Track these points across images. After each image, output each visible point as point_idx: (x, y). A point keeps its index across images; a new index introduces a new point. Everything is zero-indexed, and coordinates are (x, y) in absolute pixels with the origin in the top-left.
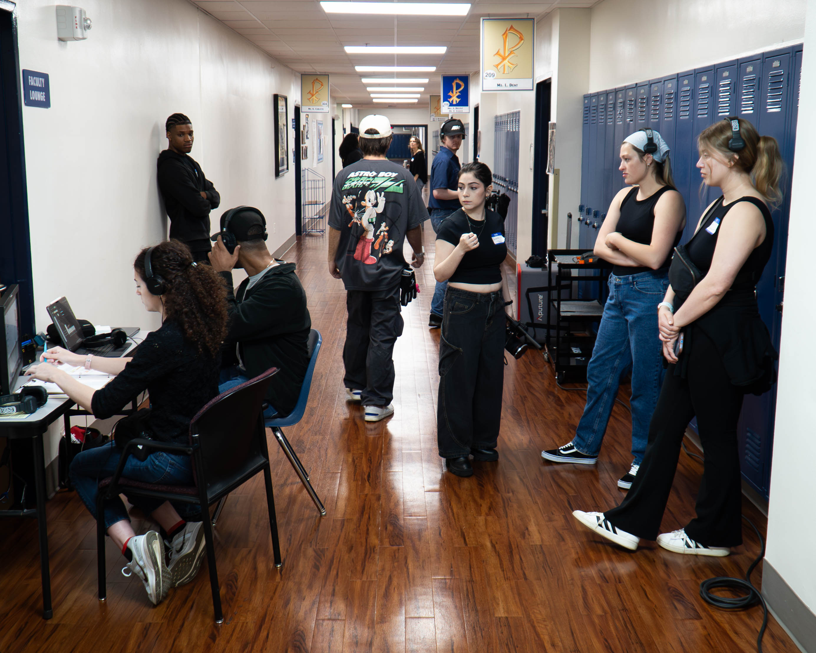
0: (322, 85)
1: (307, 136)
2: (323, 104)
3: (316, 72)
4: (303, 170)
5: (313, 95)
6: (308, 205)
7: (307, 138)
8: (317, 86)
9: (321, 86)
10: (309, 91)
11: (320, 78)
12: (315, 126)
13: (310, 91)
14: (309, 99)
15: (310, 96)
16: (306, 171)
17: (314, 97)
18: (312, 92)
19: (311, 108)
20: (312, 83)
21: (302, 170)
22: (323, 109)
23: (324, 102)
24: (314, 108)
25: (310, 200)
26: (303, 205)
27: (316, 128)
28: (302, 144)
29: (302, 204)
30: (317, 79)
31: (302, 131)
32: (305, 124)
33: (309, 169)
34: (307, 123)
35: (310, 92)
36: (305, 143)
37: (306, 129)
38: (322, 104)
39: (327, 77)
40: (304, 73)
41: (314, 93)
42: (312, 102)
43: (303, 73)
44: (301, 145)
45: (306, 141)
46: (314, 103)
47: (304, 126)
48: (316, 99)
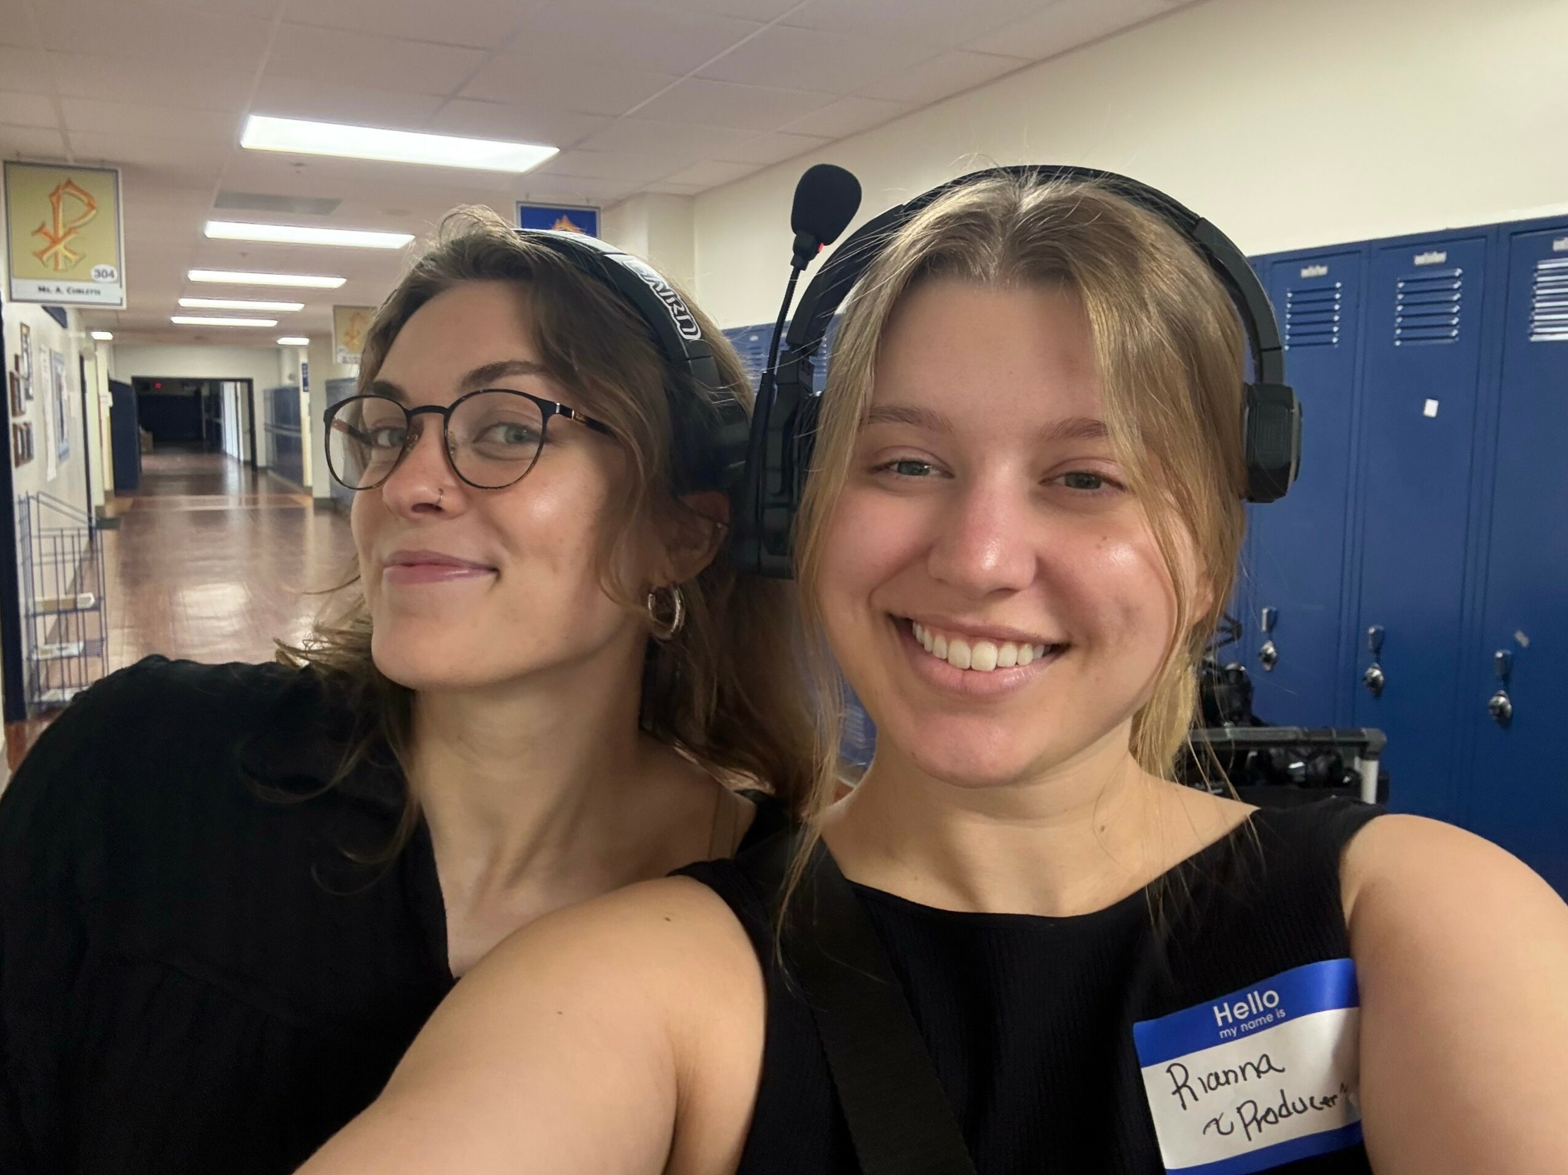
0: (91, 206)
1: (27, 391)
2: (100, 274)
3: (65, 160)
4: (20, 502)
5: (55, 241)
6: (44, 614)
7: (29, 397)
8: (71, 207)
9: (85, 208)
10: (37, 226)
11: (77, 178)
12: (48, 364)
13: (43, 226)
14: (40, 255)
15: (41, 242)
16: (33, 503)
17: (60, 247)
18: (49, 228)
19: (52, 285)
20: (52, 195)
21: (16, 499)
22: (98, 292)
23: (101, 267)
24: (63, 286)
25: (50, 596)
26: (27, 616)
27: (49, 370)
28: (14, 414)
29: (22, 611)
30: (69, 183)
31: (11, 374)
32: (19, 353)
33: (42, 498)
34: (26, 351)
35: (41, 230)
36: (22, 413)
37: (24, 369)
38: (93, 273)
39: (110, 177)
40: (14, 159)
41: (61, 233)
42: (51, 263)
43: (9, 158)
44: (12, 420)
45: (27, 405)
46: (61, 267)
47: (17, 357)
48: (70, 255)
